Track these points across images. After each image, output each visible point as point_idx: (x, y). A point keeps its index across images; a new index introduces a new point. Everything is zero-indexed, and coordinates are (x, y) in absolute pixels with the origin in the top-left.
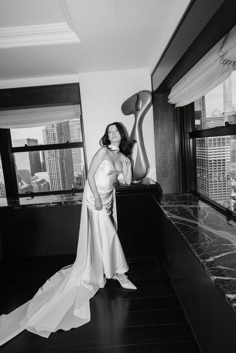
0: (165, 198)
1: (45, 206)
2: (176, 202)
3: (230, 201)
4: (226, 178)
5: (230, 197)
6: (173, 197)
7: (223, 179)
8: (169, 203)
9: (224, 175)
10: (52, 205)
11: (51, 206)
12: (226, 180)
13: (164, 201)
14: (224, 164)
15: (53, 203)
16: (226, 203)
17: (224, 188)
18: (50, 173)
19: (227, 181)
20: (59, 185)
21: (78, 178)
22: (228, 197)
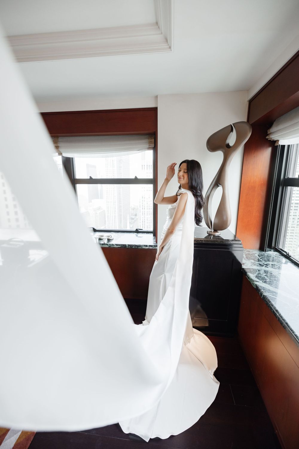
0: (246, 255)
1: (108, 246)
2: (260, 263)
3: (296, 250)
4: (296, 224)
5: (297, 245)
6: (255, 255)
7: (292, 224)
8: (252, 262)
9: (294, 220)
10: (116, 246)
11: (114, 247)
12: (295, 226)
13: (245, 259)
14: (296, 208)
15: (116, 245)
16: (291, 251)
17: (292, 234)
18: (107, 201)
19: (297, 227)
20: (114, 214)
21: (134, 209)
22: (294, 245)
